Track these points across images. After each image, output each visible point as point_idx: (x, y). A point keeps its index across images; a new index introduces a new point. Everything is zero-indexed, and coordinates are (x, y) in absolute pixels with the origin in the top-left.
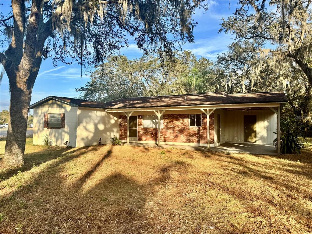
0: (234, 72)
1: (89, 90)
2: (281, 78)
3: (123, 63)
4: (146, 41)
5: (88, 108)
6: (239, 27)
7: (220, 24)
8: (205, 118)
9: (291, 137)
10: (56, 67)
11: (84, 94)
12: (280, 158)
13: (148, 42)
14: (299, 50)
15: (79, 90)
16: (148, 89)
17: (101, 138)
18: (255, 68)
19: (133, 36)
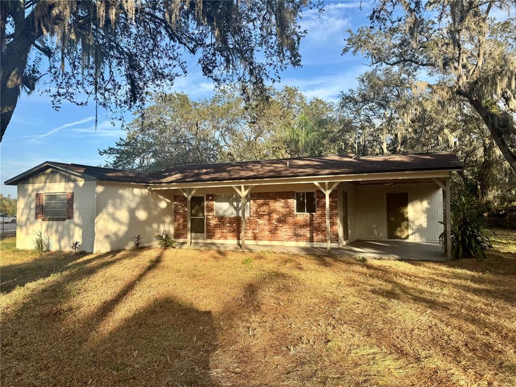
0: (368, 122)
1: (123, 152)
2: (446, 131)
3: (182, 106)
4: (218, 64)
5: (116, 183)
6: (376, 45)
7: (345, 40)
8: (322, 198)
9: (470, 229)
10: (58, 110)
11: (115, 159)
12: (453, 266)
13: (222, 66)
14: (476, 82)
15: (105, 152)
16: (226, 150)
17: (139, 236)
18: (403, 115)
19: (194, 54)
